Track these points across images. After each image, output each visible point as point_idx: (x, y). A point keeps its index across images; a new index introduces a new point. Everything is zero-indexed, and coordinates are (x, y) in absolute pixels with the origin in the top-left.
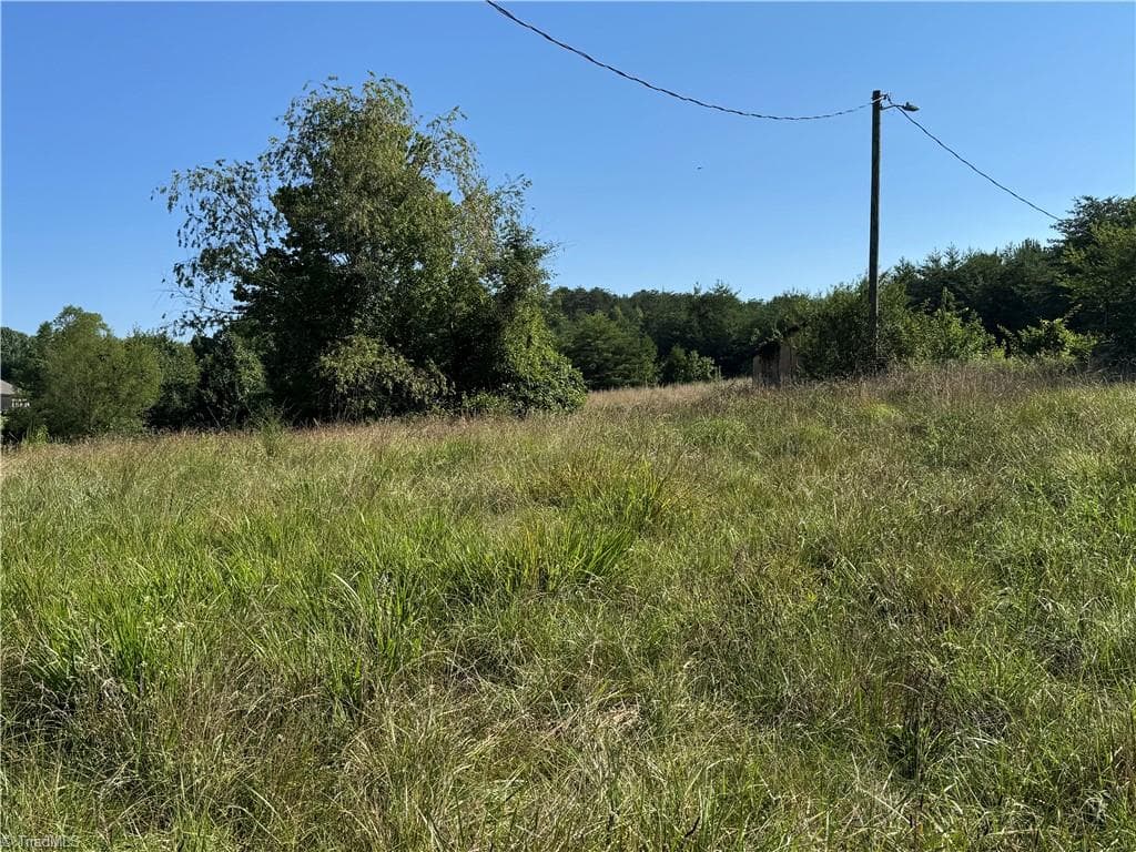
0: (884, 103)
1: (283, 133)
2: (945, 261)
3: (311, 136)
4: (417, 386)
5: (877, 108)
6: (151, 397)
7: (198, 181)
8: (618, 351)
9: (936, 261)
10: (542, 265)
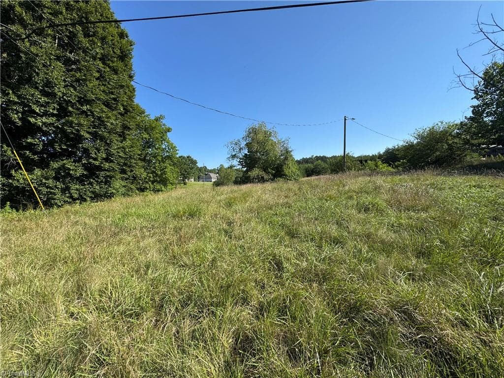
0: (347, 119)
1: (245, 134)
2: (396, 147)
3: (250, 133)
4: (266, 177)
5: (345, 119)
6: (234, 179)
7: (231, 143)
8: (323, 168)
9: (394, 147)
10: (292, 153)
